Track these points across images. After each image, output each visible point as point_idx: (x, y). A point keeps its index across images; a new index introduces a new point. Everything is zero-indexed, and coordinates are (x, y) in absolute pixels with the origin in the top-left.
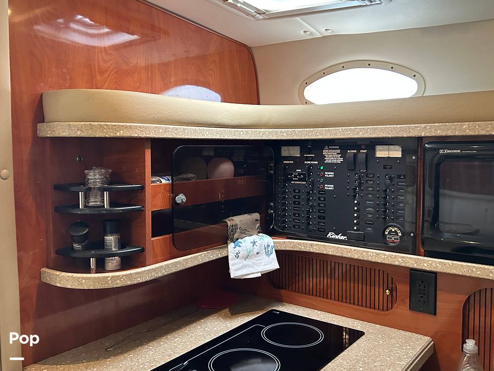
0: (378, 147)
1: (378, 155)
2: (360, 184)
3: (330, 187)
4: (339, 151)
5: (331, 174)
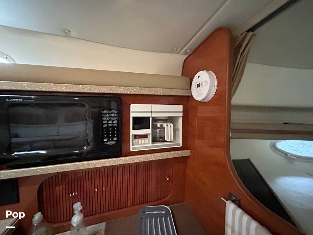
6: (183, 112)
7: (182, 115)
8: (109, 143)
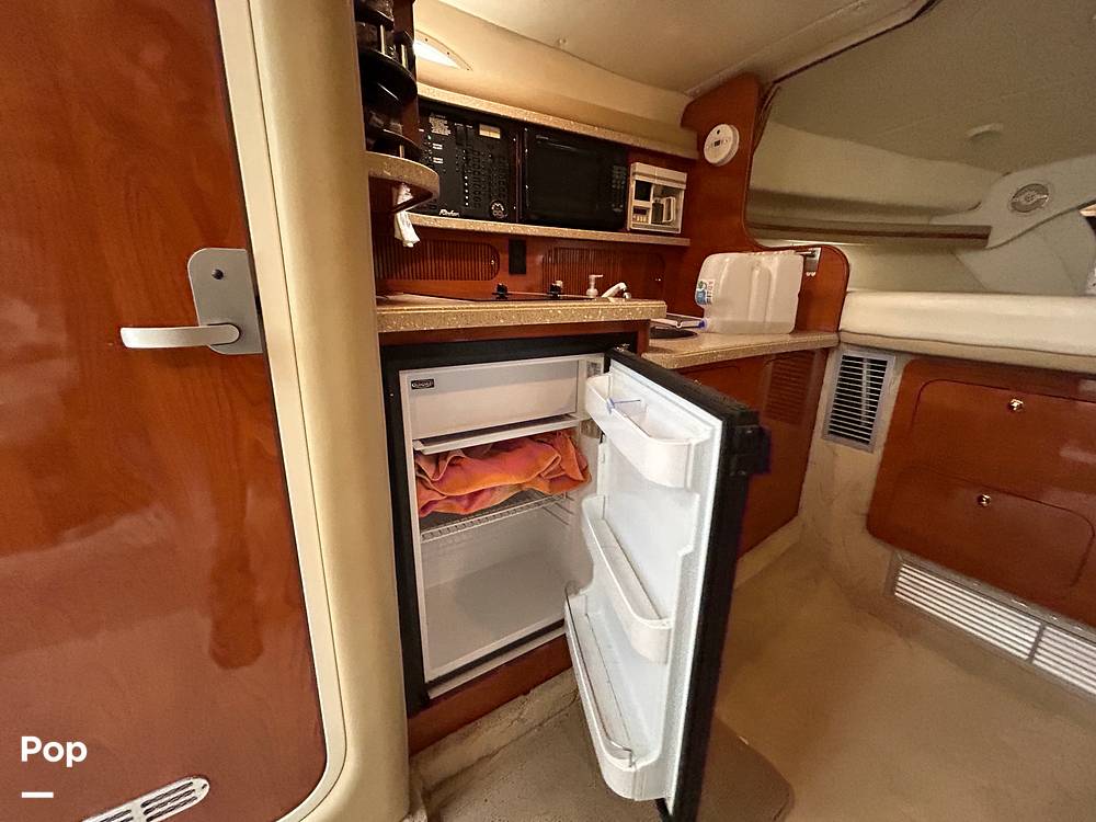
0: (481, 126)
1: (482, 133)
2: (467, 160)
3: (440, 161)
4: (446, 122)
5: (440, 147)
6: (688, 183)
7: (684, 187)
8: (616, 210)
